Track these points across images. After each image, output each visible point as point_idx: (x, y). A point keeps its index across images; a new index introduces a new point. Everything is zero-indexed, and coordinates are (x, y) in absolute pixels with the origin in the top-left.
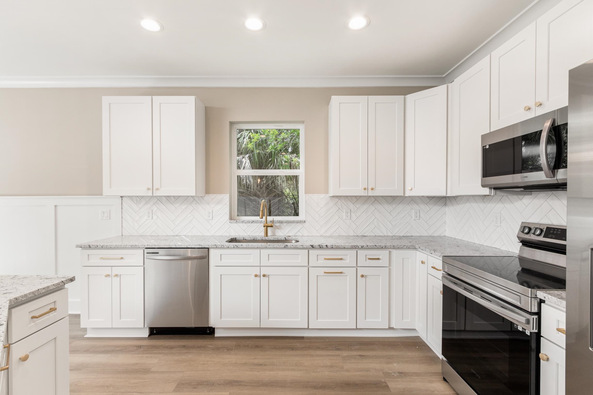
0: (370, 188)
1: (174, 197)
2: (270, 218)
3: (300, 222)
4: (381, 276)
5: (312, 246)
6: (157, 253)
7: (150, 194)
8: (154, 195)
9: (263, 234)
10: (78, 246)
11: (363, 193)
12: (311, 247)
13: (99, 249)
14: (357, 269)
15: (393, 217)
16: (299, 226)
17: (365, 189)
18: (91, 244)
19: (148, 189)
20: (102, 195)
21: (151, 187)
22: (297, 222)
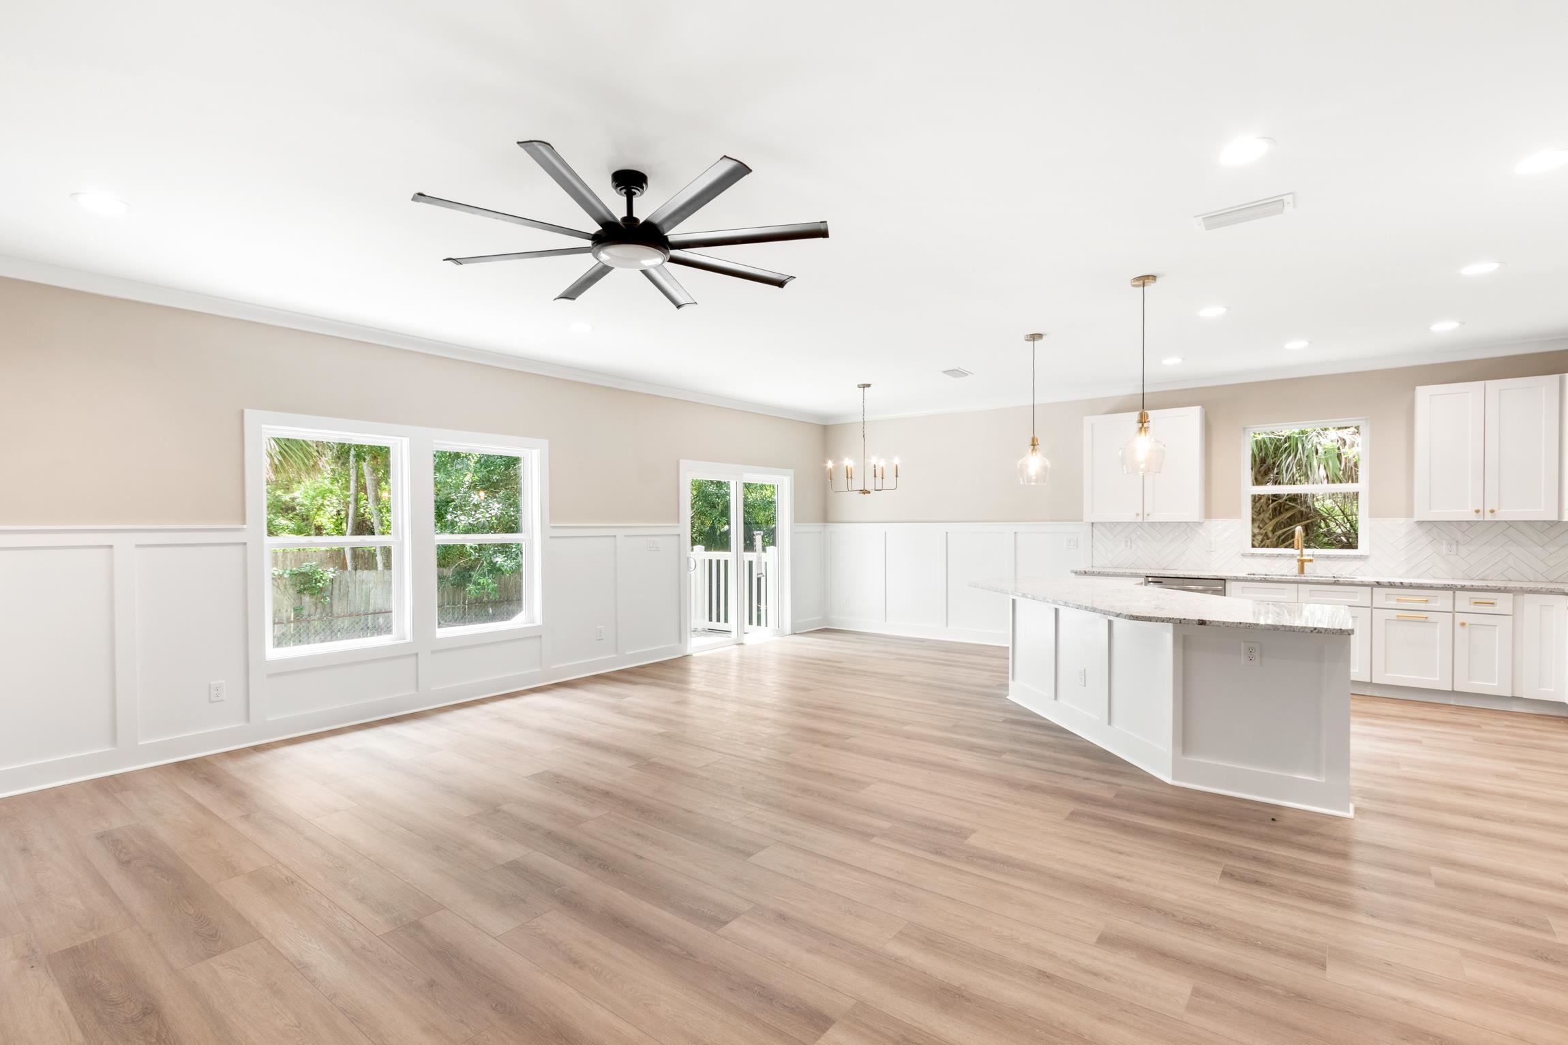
0: (1488, 509)
1: (1160, 523)
2: (1306, 551)
3: (1361, 558)
4: (1497, 628)
5: (1378, 582)
6: (1161, 582)
7: (1140, 519)
8: (1145, 521)
9: (1296, 571)
10: (1072, 572)
11: (1473, 517)
12: (1376, 583)
13: (1096, 575)
14: (1454, 615)
15: (1549, 554)
16: (1358, 563)
17: (1477, 511)
18: (1087, 570)
19: (1137, 515)
20: (1082, 521)
21: (1141, 512)
22: (1355, 557)
